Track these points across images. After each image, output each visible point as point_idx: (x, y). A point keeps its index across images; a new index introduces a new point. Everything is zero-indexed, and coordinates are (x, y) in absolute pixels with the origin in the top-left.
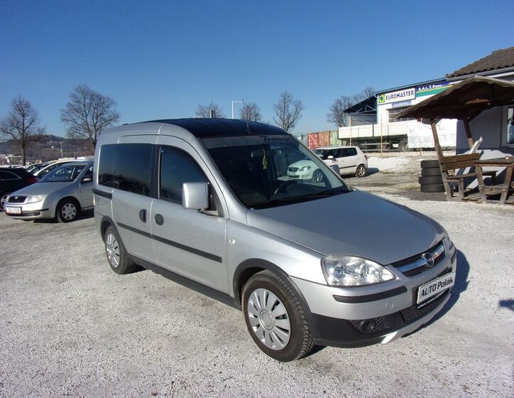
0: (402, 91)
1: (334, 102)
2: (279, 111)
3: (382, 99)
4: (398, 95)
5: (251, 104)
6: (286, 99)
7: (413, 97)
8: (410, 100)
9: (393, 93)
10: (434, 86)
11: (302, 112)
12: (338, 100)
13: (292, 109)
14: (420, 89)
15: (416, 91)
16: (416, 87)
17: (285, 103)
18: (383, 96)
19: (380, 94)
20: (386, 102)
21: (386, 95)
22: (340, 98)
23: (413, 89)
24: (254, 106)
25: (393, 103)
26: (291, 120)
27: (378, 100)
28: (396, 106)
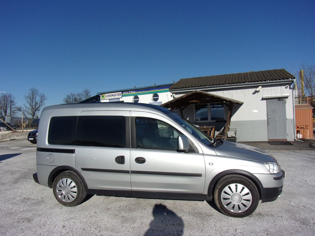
0: (115, 93)
1: (65, 97)
2: (29, 100)
3: (103, 96)
4: (112, 95)
5: (8, 94)
6: (34, 93)
7: (121, 96)
8: (119, 98)
9: (110, 94)
10: (131, 92)
11: (45, 101)
12: (68, 96)
13: (38, 99)
14: (124, 93)
15: (122, 94)
16: (122, 92)
17: (33, 95)
18: (103, 95)
19: (102, 94)
20: (106, 98)
21: (105, 94)
22: (70, 94)
23: (121, 93)
24: (10, 96)
25: (110, 99)
26: (38, 106)
27: (101, 97)
28: (111, 101)
